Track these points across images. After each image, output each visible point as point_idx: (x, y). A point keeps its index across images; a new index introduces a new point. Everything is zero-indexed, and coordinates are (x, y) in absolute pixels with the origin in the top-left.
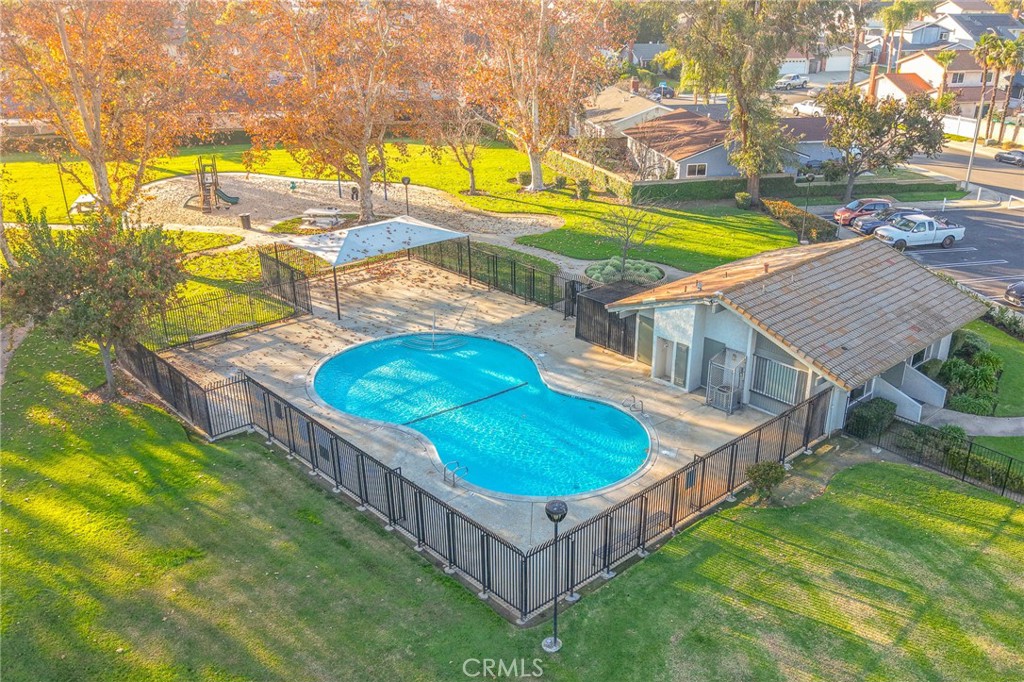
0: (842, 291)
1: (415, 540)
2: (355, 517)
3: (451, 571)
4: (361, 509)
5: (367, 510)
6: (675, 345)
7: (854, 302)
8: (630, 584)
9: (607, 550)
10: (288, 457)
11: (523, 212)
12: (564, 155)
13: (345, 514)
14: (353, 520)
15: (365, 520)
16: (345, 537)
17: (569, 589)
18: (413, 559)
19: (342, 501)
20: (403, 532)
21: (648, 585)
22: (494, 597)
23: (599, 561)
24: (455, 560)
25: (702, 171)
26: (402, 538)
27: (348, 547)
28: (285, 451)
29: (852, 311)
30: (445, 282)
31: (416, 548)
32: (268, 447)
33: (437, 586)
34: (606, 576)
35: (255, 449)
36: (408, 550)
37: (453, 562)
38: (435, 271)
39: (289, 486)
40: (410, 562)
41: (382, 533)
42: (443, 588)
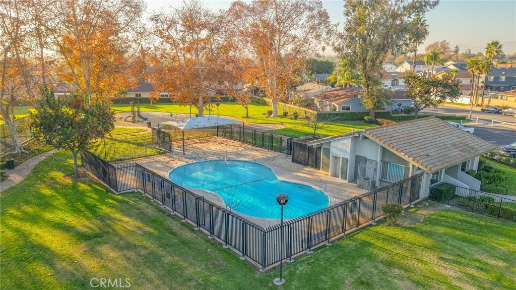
0: (423, 134)
1: (209, 234)
2: (180, 224)
3: (227, 247)
4: (184, 221)
5: (187, 221)
6: (341, 159)
7: (430, 139)
8: (322, 256)
9: (309, 239)
10: (152, 201)
11: (269, 123)
12: (287, 105)
13: (175, 223)
14: (179, 225)
15: (185, 225)
16: (174, 231)
17: (289, 256)
18: (207, 241)
19: (174, 218)
20: (203, 230)
21: (332, 257)
22: (248, 259)
23: (305, 245)
24: (228, 242)
25: (348, 109)
26: (202, 233)
27: (175, 235)
28: (150, 199)
29: (429, 142)
30: (233, 144)
31: (209, 237)
32: (143, 197)
33: (218, 253)
34: (308, 252)
35: (137, 197)
36: (205, 237)
37: (227, 243)
38: (228, 141)
39: (150, 211)
40: (205, 242)
41: (193, 231)
42: (221, 254)
